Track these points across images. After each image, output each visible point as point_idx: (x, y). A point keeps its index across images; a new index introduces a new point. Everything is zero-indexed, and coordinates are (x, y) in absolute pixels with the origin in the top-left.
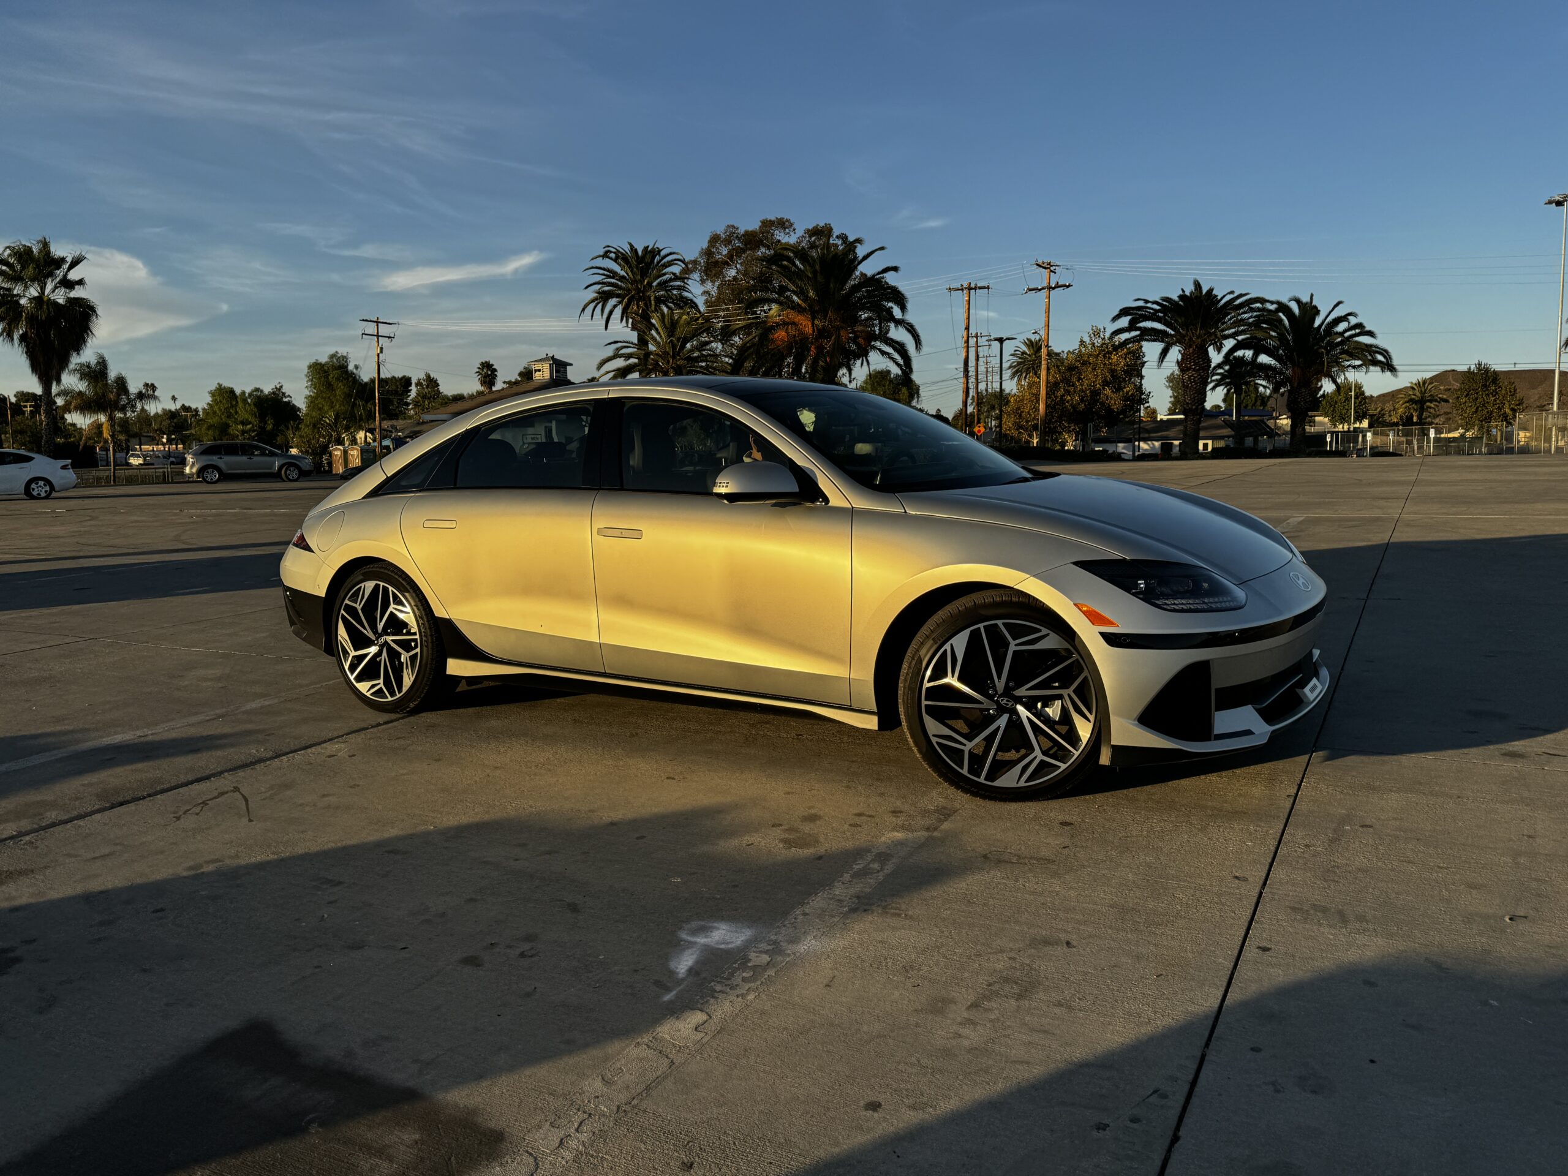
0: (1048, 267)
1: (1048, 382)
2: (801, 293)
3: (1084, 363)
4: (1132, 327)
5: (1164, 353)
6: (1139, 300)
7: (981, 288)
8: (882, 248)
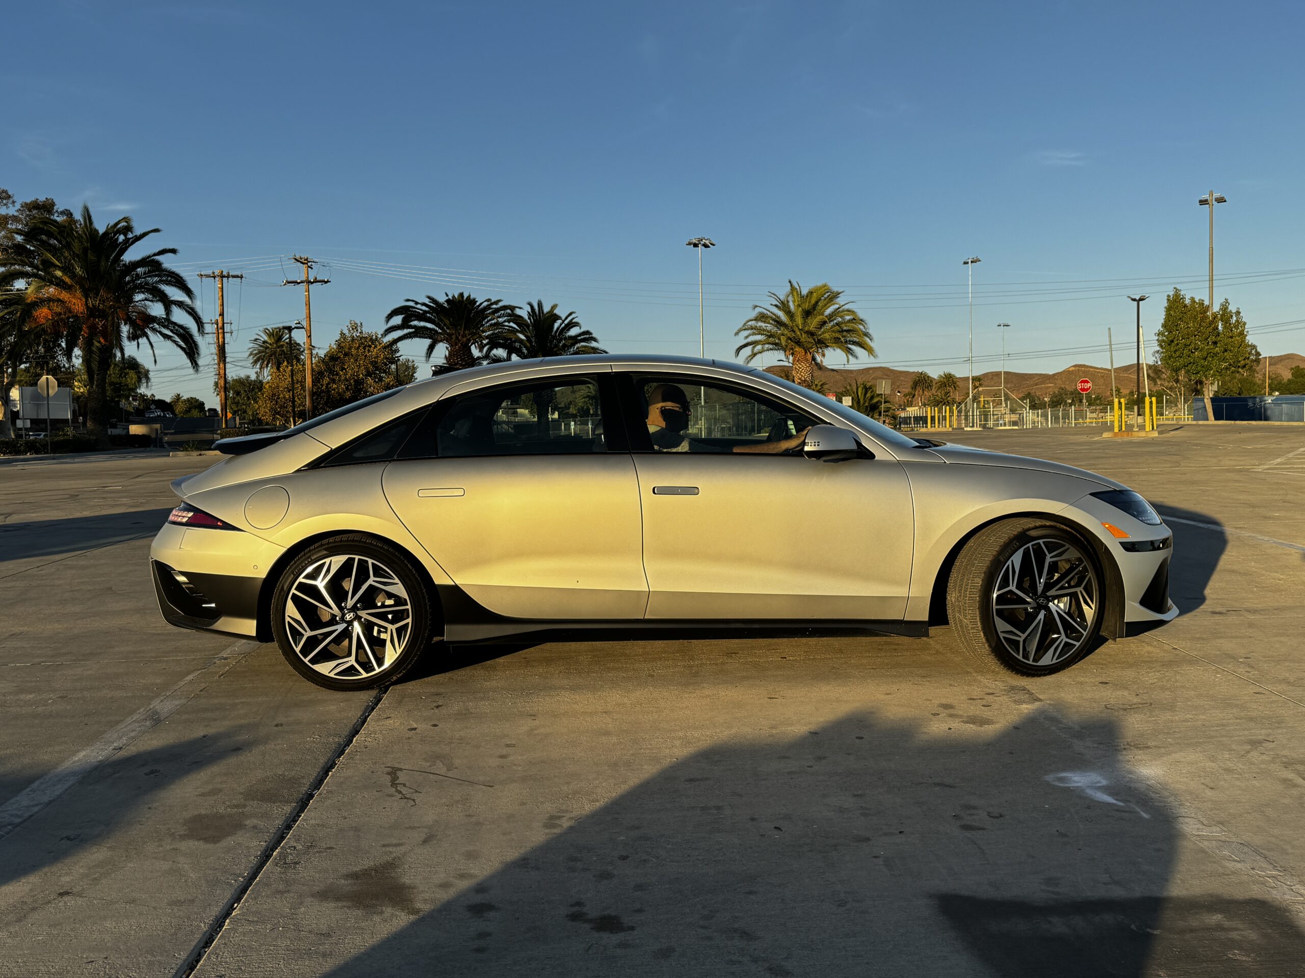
0: (305, 262)
1: (313, 370)
2: (66, 269)
3: (346, 354)
4: (405, 325)
5: (431, 348)
6: (408, 300)
7: (234, 277)
8: (157, 230)
